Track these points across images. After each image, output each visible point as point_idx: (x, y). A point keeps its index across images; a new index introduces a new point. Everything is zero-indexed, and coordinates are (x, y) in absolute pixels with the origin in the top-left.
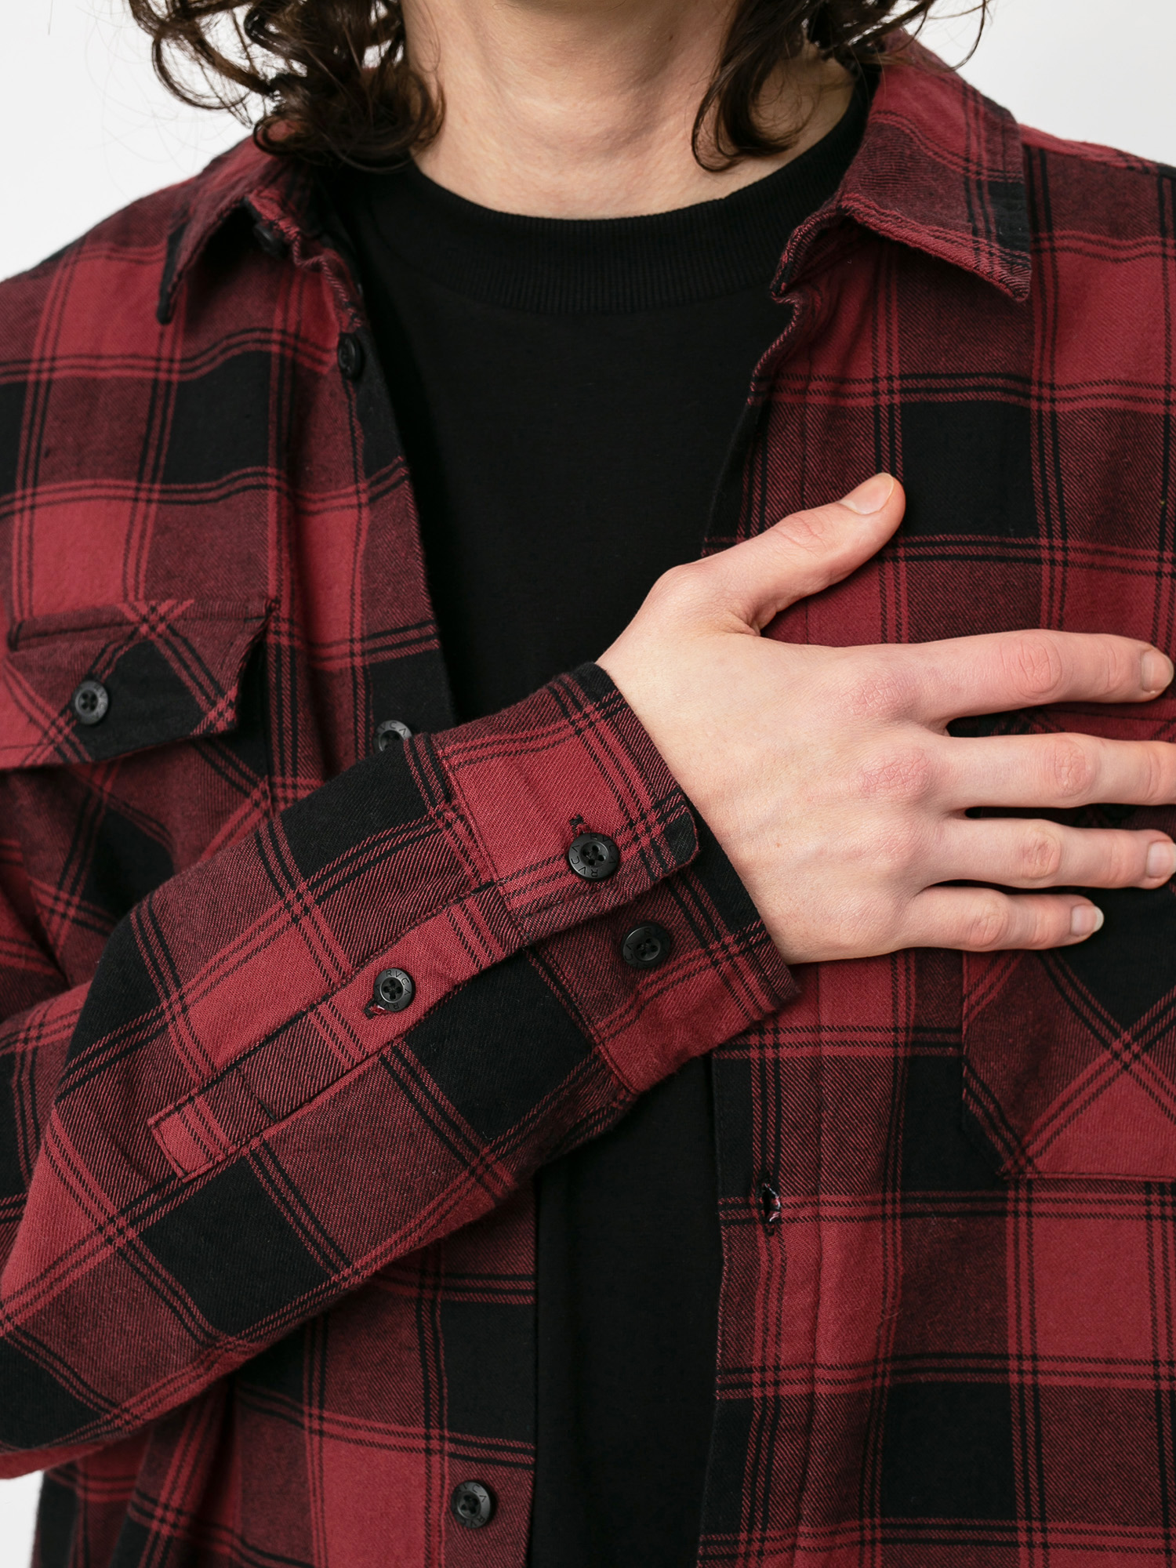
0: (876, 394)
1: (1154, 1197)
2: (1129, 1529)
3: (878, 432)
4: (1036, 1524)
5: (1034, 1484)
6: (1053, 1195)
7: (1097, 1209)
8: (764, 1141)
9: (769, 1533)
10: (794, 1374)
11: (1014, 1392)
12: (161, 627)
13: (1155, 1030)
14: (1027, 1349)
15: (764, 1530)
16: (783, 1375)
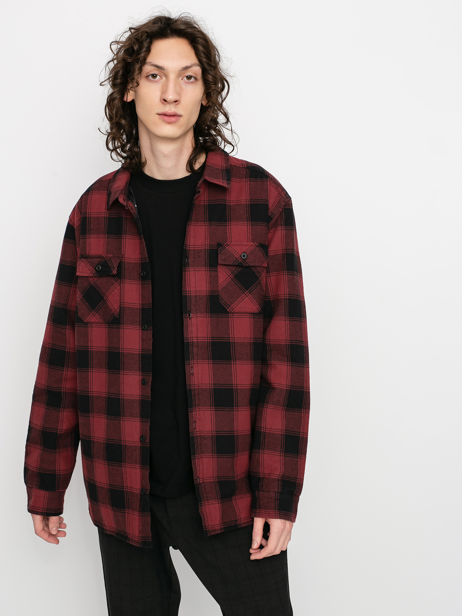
0: (204, 203)
1: (251, 315)
2: (247, 361)
3: (204, 208)
4: (234, 361)
5: (234, 355)
6: (236, 315)
7: (243, 316)
8: (189, 307)
9: (194, 361)
10: (195, 338)
11: (231, 343)
12: (108, 258)
13: (251, 291)
14: (233, 337)
15: (193, 360)
16: (193, 339)
